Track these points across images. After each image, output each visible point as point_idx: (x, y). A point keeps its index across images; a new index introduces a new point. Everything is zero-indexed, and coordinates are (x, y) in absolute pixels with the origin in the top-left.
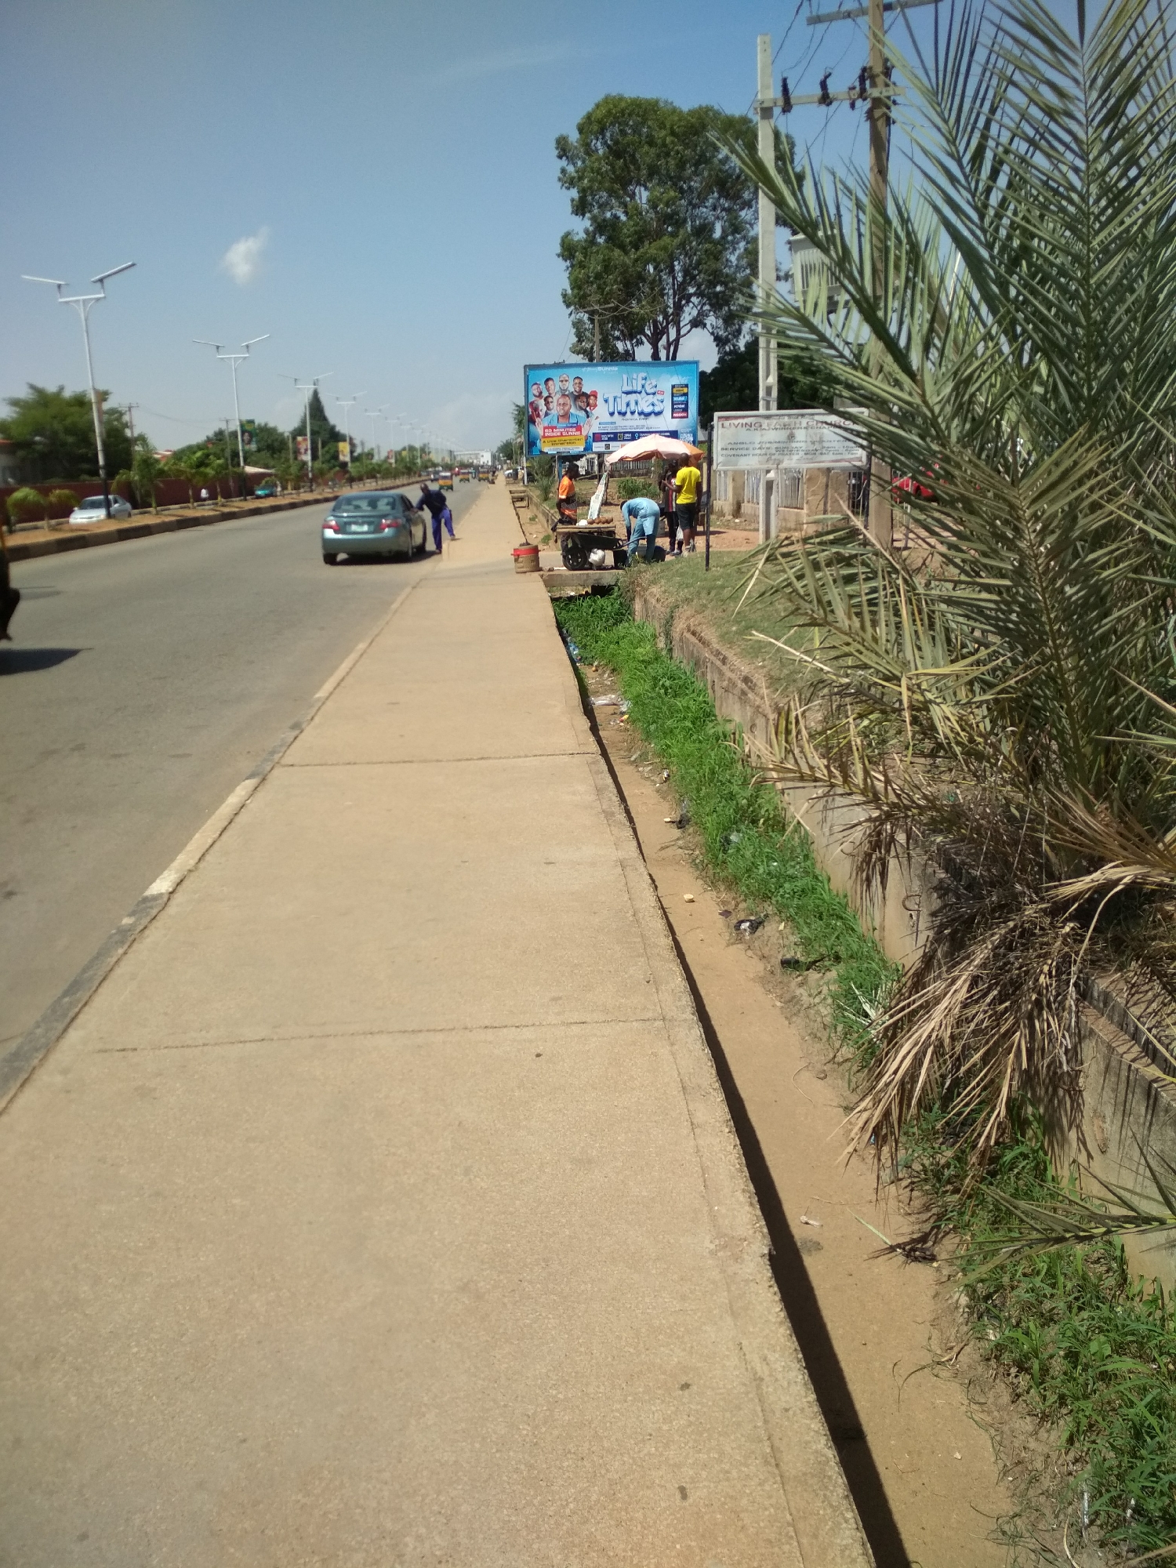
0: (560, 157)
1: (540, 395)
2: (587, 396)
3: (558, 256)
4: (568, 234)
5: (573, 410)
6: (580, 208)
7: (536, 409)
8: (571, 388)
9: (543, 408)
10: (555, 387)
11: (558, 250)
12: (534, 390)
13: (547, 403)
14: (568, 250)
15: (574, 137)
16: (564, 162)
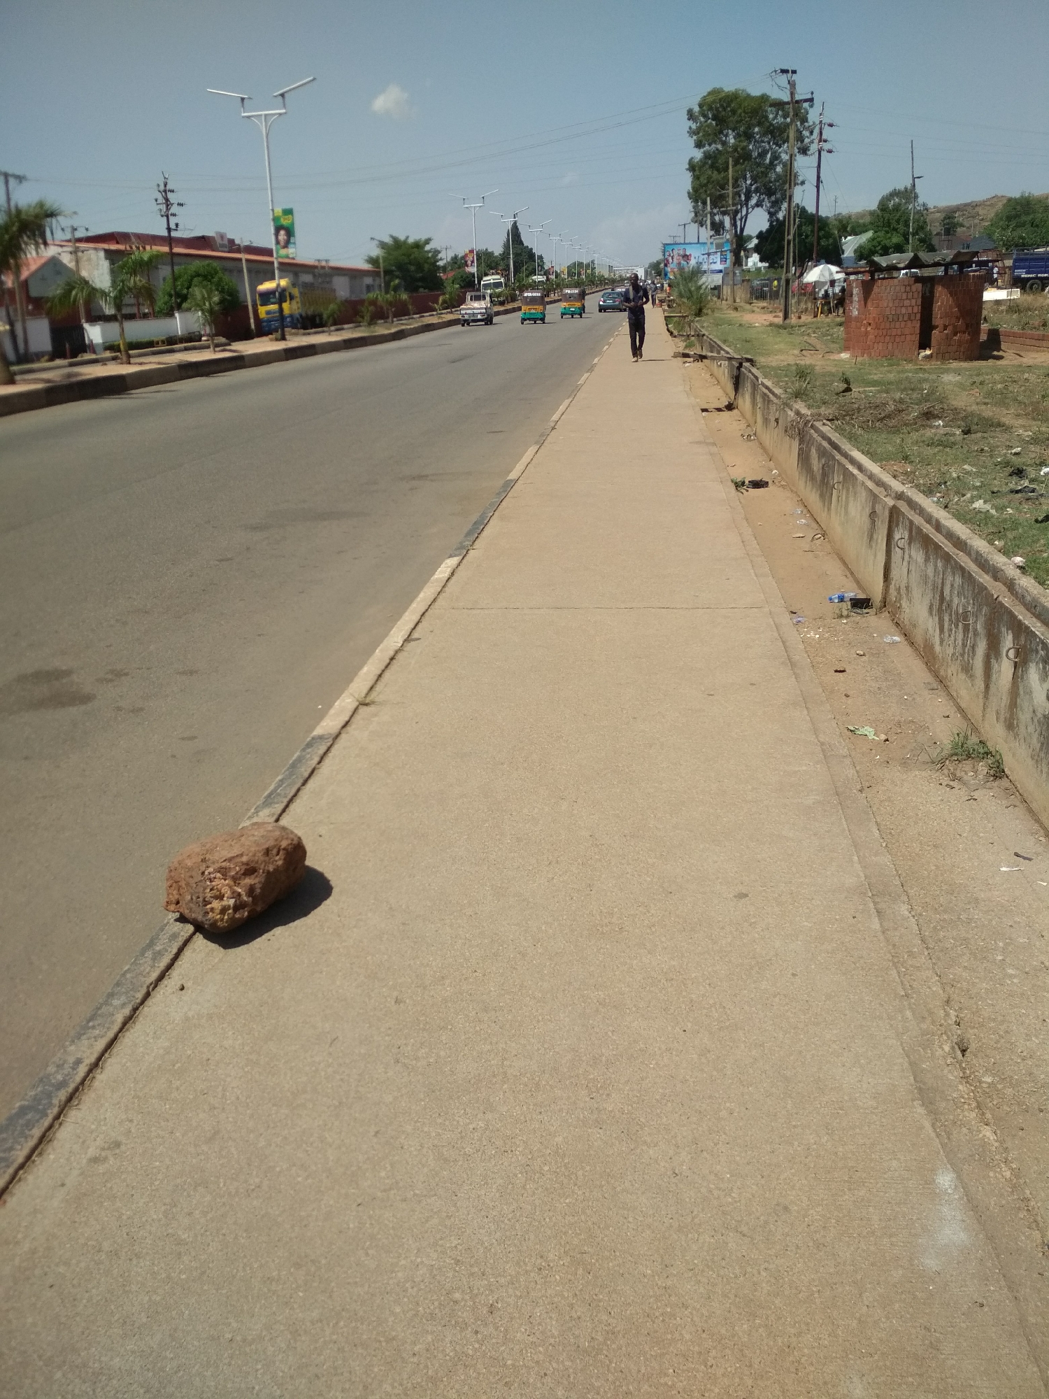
0: (689, 119)
1: (670, 255)
2: (688, 256)
3: (687, 169)
4: (692, 158)
5: (682, 262)
6: (699, 145)
7: (668, 261)
8: (681, 252)
9: (671, 260)
10: (675, 252)
11: (687, 166)
12: (667, 254)
13: (672, 259)
14: (692, 167)
15: (696, 109)
16: (691, 122)
